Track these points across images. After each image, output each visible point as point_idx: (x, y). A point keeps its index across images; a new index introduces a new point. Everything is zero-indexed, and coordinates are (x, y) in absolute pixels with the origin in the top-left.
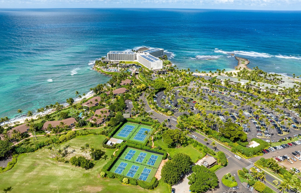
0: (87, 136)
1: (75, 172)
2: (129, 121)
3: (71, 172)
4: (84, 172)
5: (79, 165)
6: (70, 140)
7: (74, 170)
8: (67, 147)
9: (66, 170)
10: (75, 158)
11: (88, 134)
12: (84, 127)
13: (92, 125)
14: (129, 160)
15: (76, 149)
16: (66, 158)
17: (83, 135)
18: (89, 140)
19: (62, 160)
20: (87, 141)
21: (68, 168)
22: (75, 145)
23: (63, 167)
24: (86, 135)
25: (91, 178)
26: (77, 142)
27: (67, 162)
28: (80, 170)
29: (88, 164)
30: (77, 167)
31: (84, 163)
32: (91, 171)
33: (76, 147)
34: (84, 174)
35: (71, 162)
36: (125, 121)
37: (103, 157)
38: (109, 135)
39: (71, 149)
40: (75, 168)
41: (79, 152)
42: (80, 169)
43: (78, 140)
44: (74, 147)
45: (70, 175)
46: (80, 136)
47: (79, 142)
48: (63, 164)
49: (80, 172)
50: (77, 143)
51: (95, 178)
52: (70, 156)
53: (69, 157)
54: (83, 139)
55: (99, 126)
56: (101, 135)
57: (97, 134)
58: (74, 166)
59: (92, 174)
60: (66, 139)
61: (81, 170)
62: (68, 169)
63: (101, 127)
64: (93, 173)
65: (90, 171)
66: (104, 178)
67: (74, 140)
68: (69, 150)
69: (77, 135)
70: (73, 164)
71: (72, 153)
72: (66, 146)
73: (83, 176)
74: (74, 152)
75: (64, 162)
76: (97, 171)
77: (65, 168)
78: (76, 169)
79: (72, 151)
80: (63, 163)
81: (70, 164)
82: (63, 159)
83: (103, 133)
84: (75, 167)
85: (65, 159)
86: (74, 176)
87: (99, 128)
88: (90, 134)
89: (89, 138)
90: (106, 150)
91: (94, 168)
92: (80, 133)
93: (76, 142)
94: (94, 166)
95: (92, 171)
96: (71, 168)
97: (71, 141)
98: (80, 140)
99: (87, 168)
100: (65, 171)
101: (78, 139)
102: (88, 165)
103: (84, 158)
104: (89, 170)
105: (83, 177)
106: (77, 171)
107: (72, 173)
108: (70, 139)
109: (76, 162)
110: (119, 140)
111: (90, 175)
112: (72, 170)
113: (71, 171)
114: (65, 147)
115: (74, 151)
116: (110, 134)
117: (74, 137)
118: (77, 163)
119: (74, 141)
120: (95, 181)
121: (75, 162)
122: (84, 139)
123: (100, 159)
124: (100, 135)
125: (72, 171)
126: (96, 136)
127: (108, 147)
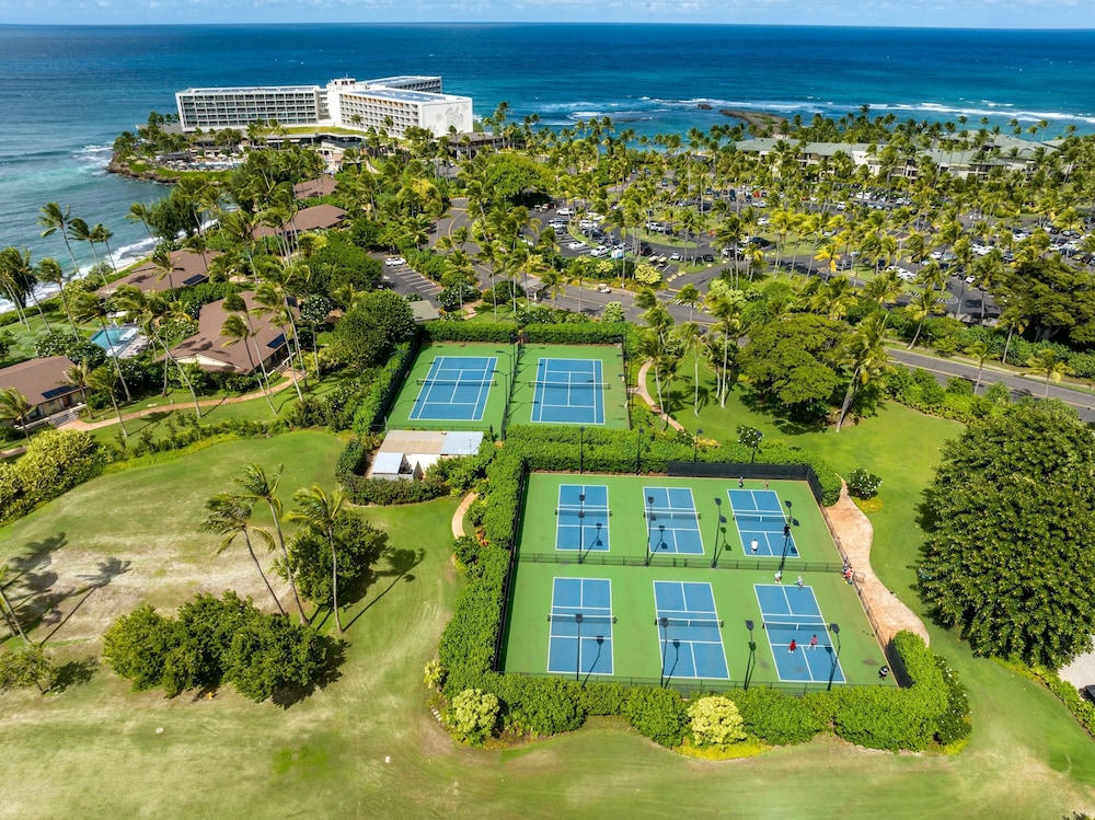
0: (190, 449)
1: (179, 751)
2: (444, 338)
3: (144, 766)
4: (277, 733)
5: (208, 677)
6: (62, 499)
7: (167, 739)
8: (42, 551)
9: (82, 756)
10: (154, 621)
11: (192, 440)
12: (152, 406)
13: (208, 384)
14: (596, 552)
15: (131, 549)
16: (58, 638)
17: (156, 449)
18: (217, 471)
19: (18, 663)
20: (204, 482)
21: (92, 732)
22: (116, 527)
23: (37, 731)
24: (180, 446)
25: (370, 774)
26: (125, 501)
27: (71, 675)
28: (227, 725)
29: (302, 652)
30: (186, 697)
31: (256, 647)
32: (337, 704)
33: (129, 541)
34: (286, 755)
35: (122, 669)
36: (422, 338)
37: (382, 564)
38: (357, 418)
39: (88, 558)
40: (171, 711)
41: (162, 573)
42: (222, 717)
43: (127, 487)
44: (107, 539)
45: (132, 797)
46: (132, 460)
47: (140, 497)
48: (37, 704)
49: (238, 742)
50: (130, 509)
51: (408, 762)
52: (88, 619)
53: (85, 629)
54: (166, 477)
55: (253, 386)
56: (298, 433)
57: (263, 430)
58: (157, 698)
59: (366, 737)
60: (20, 494)
61: (239, 717)
62: (98, 745)
63: (276, 389)
64: (368, 726)
65: (326, 713)
66: (493, 745)
67: (92, 493)
68: (69, 570)
69: (109, 458)
70: (141, 686)
71: (103, 583)
72: (30, 545)
73: (274, 778)
74: (117, 580)
75: (44, 680)
76: (392, 701)
77: (59, 735)
78: (179, 724)
79: (95, 571)
80: (31, 693)
81: (106, 690)
82: (31, 659)
83: (308, 417)
84: (161, 703)
85: (50, 650)
86: (182, 798)
87: (260, 394)
88: (215, 439)
89: (214, 463)
90: (381, 519)
91: (357, 678)
92: (133, 442)
93: (115, 503)
94: (346, 653)
95: (347, 711)
96: (130, 724)
97: (71, 503)
98: (142, 484)
99: (289, 692)
100: (71, 770)
101: (129, 481)
102: (303, 657)
103: (239, 607)
104: (311, 706)
105: (279, 787)
106: (196, 734)
107: (154, 774)
108: (59, 494)
109: (178, 652)
110: (451, 434)
111: (343, 746)
112: (144, 737)
113: (136, 754)
114: (21, 551)
115: (114, 568)
116: (366, 413)
117: (91, 474)
118: (190, 659)
119: (98, 498)
120: (419, 796)
121: (168, 657)
122: (176, 475)
123: (372, 592)
124: (286, 435)
125: (146, 748)
126: (256, 441)
127: (393, 495)
